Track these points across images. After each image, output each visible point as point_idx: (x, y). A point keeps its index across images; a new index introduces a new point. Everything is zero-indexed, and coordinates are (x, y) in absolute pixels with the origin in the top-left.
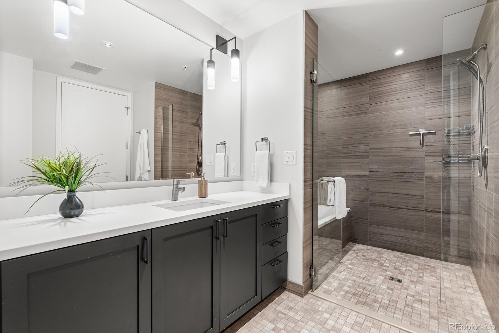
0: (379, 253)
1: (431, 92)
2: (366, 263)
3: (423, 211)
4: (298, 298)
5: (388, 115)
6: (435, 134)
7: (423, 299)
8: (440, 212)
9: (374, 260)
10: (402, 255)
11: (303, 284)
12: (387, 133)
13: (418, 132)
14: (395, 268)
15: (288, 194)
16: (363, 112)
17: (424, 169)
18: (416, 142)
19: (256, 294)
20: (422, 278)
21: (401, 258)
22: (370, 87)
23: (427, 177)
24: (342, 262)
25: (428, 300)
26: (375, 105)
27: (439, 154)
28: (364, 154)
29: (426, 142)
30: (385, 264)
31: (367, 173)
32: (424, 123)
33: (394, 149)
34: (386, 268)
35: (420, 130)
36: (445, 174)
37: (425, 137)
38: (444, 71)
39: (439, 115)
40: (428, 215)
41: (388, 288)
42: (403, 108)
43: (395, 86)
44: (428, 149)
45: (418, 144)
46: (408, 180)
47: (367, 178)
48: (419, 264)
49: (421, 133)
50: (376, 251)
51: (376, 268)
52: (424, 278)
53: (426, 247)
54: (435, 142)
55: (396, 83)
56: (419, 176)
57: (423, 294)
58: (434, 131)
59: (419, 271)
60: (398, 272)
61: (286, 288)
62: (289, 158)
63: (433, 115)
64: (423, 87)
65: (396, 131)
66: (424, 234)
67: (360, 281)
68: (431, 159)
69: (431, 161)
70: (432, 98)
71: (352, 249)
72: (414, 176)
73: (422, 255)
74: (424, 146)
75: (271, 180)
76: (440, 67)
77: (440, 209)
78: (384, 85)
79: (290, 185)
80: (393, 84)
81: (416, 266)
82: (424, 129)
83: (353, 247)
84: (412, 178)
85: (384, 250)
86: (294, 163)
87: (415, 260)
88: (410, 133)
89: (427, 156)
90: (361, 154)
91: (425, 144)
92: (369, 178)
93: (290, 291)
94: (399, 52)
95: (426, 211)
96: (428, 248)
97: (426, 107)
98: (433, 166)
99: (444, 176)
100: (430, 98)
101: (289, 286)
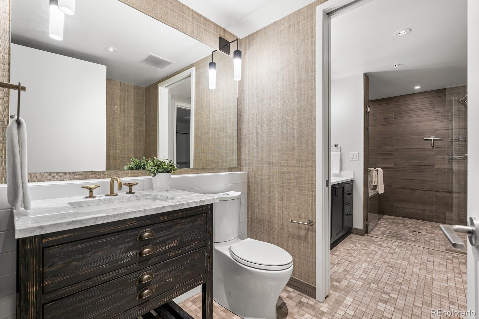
0: (402, 220)
1: (439, 112)
2: (395, 224)
3: (434, 191)
4: (362, 237)
5: (408, 126)
6: (442, 140)
7: (435, 239)
8: (445, 192)
9: (400, 223)
10: (419, 221)
11: (363, 229)
12: (407, 138)
13: (430, 139)
14: (415, 227)
15: (353, 177)
16: (389, 123)
17: (434, 163)
18: (429, 146)
19: (343, 230)
20: (434, 231)
21: (418, 222)
22: (395, 106)
23: (436, 168)
24: (378, 224)
25: (439, 240)
26: (398, 119)
27: (445, 153)
28: (390, 153)
29: (435, 145)
30: (408, 225)
31: (392, 166)
32: (434, 132)
33: (412, 150)
34: (410, 227)
35: (431, 137)
36: (449, 167)
37: (435, 142)
38: (448, 98)
39: (445, 127)
40: (438, 194)
41: (413, 235)
42: (419, 122)
43: (413, 107)
44: (437, 150)
45: (430, 146)
46: (423, 171)
47: (392, 170)
48: (431, 225)
49: (432, 139)
50: (400, 219)
51: (403, 227)
52: (435, 231)
53: (436, 215)
54: (442, 145)
55: (414, 105)
56: (431, 168)
57: (435, 237)
58: (441, 138)
59: (432, 228)
60: (418, 229)
61: (351, 232)
62: (353, 156)
63: (441, 127)
64: (434, 108)
65: (414, 137)
66: (434, 207)
67: (395, 232)
68: (440, 157)
69: (439, 158)
70: (440, 116)
71: (383, 218)
72: (427, 167)
73: (433, 221)
74: (435, 148)
75: (341, 169)
76: (445, 96)
77: (445, 190)
78: (405, 106)
79: (354, 172)
80: (412, 105)
81: (430, 226)
82: (434, 137)
83: (382, 217)
84: (426, 169)
85: (406, 219)
86: (357, 159)
87: (428, 224)
88: (424, 139)
89: (436, 154)
90: (388, 153)
91: (435, 146)
92: (394, 169)
93: (354, 233)
94: (417, 88)
95: (436, 191)
96: (438, 216)
97: (436, 121)
98: (441, 161)
99: (448, 168)
100: (439, 116)
101: (353, 231)
